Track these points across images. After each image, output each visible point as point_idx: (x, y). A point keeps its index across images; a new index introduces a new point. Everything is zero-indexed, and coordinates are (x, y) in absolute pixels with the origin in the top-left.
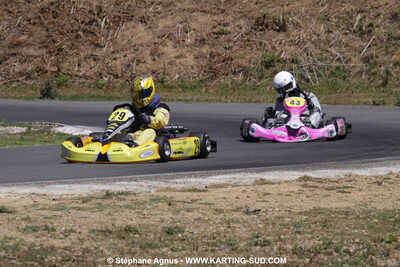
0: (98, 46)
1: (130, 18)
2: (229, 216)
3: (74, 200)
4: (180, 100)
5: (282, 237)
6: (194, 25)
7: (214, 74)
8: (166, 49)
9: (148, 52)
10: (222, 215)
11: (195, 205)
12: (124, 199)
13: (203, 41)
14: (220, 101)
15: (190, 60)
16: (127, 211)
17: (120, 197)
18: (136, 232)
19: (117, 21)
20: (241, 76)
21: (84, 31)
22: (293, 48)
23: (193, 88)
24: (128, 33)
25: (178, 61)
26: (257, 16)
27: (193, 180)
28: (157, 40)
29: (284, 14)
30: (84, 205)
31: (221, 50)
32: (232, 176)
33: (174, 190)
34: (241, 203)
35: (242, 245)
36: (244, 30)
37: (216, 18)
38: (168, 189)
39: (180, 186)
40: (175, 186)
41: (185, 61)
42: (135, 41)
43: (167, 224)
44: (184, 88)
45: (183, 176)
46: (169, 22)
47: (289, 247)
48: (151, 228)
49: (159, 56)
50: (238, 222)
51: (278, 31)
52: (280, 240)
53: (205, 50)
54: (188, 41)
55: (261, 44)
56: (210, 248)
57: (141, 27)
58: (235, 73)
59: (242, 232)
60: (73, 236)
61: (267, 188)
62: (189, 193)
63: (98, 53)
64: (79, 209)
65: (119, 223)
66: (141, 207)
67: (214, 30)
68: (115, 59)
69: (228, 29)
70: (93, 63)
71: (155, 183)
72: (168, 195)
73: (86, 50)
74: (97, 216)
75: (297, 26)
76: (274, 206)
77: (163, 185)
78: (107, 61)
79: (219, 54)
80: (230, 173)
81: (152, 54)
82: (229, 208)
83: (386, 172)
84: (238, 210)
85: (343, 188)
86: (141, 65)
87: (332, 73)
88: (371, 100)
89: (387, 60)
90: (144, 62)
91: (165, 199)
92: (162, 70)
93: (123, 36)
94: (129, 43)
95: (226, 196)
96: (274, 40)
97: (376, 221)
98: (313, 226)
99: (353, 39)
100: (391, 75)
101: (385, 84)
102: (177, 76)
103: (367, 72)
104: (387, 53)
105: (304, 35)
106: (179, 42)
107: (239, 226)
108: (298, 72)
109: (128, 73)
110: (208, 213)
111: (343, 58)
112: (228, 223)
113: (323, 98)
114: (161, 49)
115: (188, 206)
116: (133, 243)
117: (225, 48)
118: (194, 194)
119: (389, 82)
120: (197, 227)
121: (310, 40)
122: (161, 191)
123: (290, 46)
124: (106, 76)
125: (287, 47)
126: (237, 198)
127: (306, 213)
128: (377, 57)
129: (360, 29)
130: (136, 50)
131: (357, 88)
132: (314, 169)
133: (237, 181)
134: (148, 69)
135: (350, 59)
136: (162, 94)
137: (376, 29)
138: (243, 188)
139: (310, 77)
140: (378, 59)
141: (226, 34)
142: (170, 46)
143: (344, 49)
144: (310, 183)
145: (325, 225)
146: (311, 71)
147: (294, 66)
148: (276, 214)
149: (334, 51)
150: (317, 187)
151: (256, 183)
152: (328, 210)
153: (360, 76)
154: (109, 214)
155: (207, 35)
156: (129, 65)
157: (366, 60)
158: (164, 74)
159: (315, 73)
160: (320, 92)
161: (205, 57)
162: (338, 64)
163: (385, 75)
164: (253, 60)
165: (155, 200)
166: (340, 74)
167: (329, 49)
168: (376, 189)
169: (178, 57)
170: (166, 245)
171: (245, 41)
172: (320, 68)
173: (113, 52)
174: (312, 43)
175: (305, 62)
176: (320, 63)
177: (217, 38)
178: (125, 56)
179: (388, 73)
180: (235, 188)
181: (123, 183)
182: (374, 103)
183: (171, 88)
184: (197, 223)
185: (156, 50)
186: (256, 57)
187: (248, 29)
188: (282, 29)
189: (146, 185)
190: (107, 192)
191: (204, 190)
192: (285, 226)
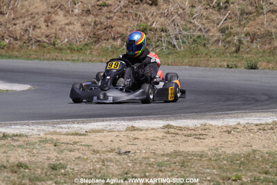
0: (1, 13)
2: (104, 156)
4: (68, 60)
5: (147, 174)
7: (97, 39)
8: (57, 18)
9: (43, 19)
10: (98, 155)
11: (76, 147)
12: (18, 140)
13: (88, 12)
15: (77, 27)
16: (20, 150)
17: (15, 138)
18: (27, 167)
20: (119, 42)
22: (163, 19)
23: (80, 50)
25: (67, 27)
27: (76, 126)
28: (50, 10)
31: (103, 19)
32: (108, 123)
33: (60, 134)
34: (115, 145)
36: (122, 4)
38: (55, 133)
39: (65, 131)
40: (61, 130)
41: (72, 27)
42: (32, 10)
43: (53, 162)
44: (72, 50)
45: (68, 122)
48: (39, 164)
49: (51, 23)
50: (111, 161)
51: (151, 5)
52: (145, 176)
53: (90, 19)
54: (76, 11)
55: (136, 15)
58: (114, 39)
59: (114, 169)
61: (136, 134)
62: (72, 137)
63: (1, 19)
65: (12, 160)
66: (32, 147)
67: (99, 3)
68: (15, 24)
69: (110, 2)
71: (43, 127)
72: (55, 137)
76: (141, 149)
77: (51, 129)
78: (9, 25)
79: (101, 23)
80: (107, 121)
81: (46, 21)
82: (104, 149)
83: (235, 123)
84: (111, 151)
85: (199, 135)
86: (36, 30)
87: (194, 40)
88: (225, 64)
89: (240, 31)
90: (40, 28)
91: (51, 141)
92: (54, 35)
93: (22, 6)
94: (27, 11)
95: (102, 139)
96: (147, 13)
97: (225, 162)
98: (173, 166)
99: (212, 13)
100: (243, 44)
101: (237, 51)
102: (66, 40)
103: (223, 41)
104: (240, 25)
105: (171, 9)
106: (68, 12)
107: (112, 164)
108: (166, 39)
109: (26, 37)
110: (87, 153)
111: (204, 28)
112: (103, 161)
113: (186, 61)
114: (54, 17)
115: (70, 147)
116: (23, 176)
117: (107, 18)
118: (77, 137)
119: (241, 50)
120: (77, 164)
121: (177, 13)
122: (49, 134)
123: (160, 17)
124: (7, 39)
125: (158, 18)
126: (112, 141)
127: (167, 155)
128: (232, 28)
129: (219, 4)
130: (33, 18)
131: (214, 53)
132: (176, 119)
133: (112, 127)
134: (42, 34)
135: (209, 30)
136: (54, 54)
137: (232, 5)
138: (117, 133)
139: (176, 44)
140: (232, 31)
141: (108, 6)
142: (61, 15)
143: (204, 21)
144: (172, 130)
145: (183, 165)
146: (177, 39)
147: (163, 34)
148: (143, 155)
149: (196, 23)
150: (177, 134)
151: (128, 129)
152: (186, 153)
153: (218, 44)
154: (4, 152)
155: (92, 7)
156: (27, 30)
157: (222, 31)
158: (55, 38)
159: (180, 41)
160: (185, 56)
161: (89, 25)
162: (199, 33)
163: (237, 43)
164: (130, 29)
165: (44, 141)
166: (200, 41)
167: (192, 21)
168: (226, 137)
169: (67, 24)
170: (51, 179)
171: (123, 13)
172: (184, 36)
173: (14, 19)
174: (179, 15)
175: (172, 31)
176: (184, 33)
177: (100, 9)
178: (24, 22)
179: (240, 41)
180: (110, 133)
181: (17, 127)
182: (228, 66)
183: (61, 50)
184: (77, 161)
185: (49, 18)
186: (132, 25)
187: (126, 2)
188: (154, 2)
189: (35, 129)
190: (4, 134)
191: (84, 134)
192: (150, 165)
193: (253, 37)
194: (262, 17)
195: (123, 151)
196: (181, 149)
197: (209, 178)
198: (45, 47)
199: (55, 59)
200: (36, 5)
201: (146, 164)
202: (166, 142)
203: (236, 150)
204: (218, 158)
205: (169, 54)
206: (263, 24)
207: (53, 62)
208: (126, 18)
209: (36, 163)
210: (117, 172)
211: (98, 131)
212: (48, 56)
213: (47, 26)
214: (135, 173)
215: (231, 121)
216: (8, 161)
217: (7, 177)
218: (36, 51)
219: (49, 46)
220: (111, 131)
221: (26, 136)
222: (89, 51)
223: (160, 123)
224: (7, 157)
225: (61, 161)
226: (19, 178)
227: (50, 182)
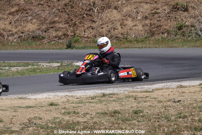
0: (93, 21)
1: (109, 7)
2: (165, 104)
3: (87, 98)
4: (136, 48)
5: (193, 113)
6: (141, 10)
7: (153, 34)
8: (128, 22)
9: (119, 24)
10: (162, 104)
11: (148, 99)
12: (112, 97)
13: (146, 18)
14: (156, 47)
15: (140, 27)
16: (114, 103)
17: (111, 96)
18: (119, 113)
19: (103, 9)
20: (166, 35)
21: (86, 15)
22: (192, 19)
23: (142, 41)
24: (108, 15)
25: (134, 28)
26: (173, 4)
27: (146, 86)
28: (123, 18)
29: (187, 3)
30: (93, 100)
31: (155, 22)
32: (165, 84)
33: (137, 92)
34: (171, 97)
35: (173, 118)
36: (166, 12)
37: (152, 6)
38: (134, 92)
39: (140, 90)
40: (137, 90)
41: (137, 28)
42: (112, 18)
43: (135, 109)
44: (137, 41)
45: (141, 85)
46: (129, 9)
47: (197, 118)
48: (127, 111)
49: (124, 26)
50: (170, 107)
51: (184, 11)
52: (192, 115)
53: (148, 22)
54: (139, 18)
55: (175, 18)
56: (157, 120)
57: (115, 11)
58: (163, 33)
59: (172, 111)
60: (88, 116)
61: (183, 90)
62: (144, 93)
63: (94, 25)
64: (90, 102)
65: (110, 109)
66: (121, 101)
67: (152, 12)
68: (102, 28)
69: (159, 11)
70: (91, 30)
71: (127, 89)
72: (134, 94)
73: (88, 24)
74: (99, 106)
75: (193, 8)
76: (187, 98)
77: (131, 89)
78: (99, 29)
79: (154, 24)
80: (164, 83)
81: (121, 25)
82: (165, 100)
84: (169, 101)
86: (115, 30)
90: (117, 29)
91: (132, 96)
92: (126, 33)
93: (106, 16)
94: (109, 19)
95: (163, 94)
96: (182, 16)
102: (134, 35)
105: (197, 13)
106: (134, 18)
108: (195, 31)
109: (109, 35)
110: (155, 103)
112: (165, 107)
114: (126, 22)
115: (144, 99)
116: (118, 119)
117: (158, 21)
118: (147, 93)
120: (150, 110)
121: (200, 15)
122: (130, 92)
124: (98, 37)
125: (189, 19)
126: (169, 95)
130: (113, 23)
133: (168, 86)
134: (119, 32)
136: (127, 45)
138: (172, 90)
139: (201, 34)
141: (158, 14)
142: (130, 21)
146: (201, 31)
147: (193, 29)
148: (189, 102)
151: (178, 87)
154: (105, 105)
155: (148, 14)
156: (109, 31)
158: (127, 35)
161: (147, 25)
165: (128, 97)
169: (134, 26)
170: (135, 120)
171: (167, 17)
173: (102, 25)
175: (198, 27)
177: (153, 16)
178: (108, 26)
180: (167, 90)
181: (111, 89)
183: (131, 41)
184: (149, 108)
185: (123, 23)
186: (173, 24)
187: (169, 10)
188: (186, 10)
189: (122, 90)
190: (104, 93)
191: (151, 92)
192: (194, 108)
195: (176, 100)
198: (121, 40)
199: (128, 48)
200: (114, 16)
201: (192, 107)
205: (197, 40)
207: (127, 49)
208: (169, 20)
209: (125, 110)
210: (174, 113)
211: (160, 89)
212: (124, 46)
214: (185, 113)
216: (108, 110)
217: (109, 119)
218: (116, 43)
219: (124, 40)
221: (117, 94)
222: (148, 42)
223: (197, 82)
224: (107, 107)
225: (140, 108)
226: (115, 120)
227: (134, 121)
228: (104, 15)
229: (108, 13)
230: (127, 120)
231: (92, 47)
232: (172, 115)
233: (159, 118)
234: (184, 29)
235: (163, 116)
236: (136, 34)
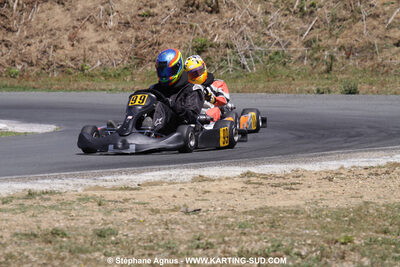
0: (10, 30)
2: (166, 217)
4: (104, 90)
5: (227, 239)
6: (117, 7)
7: (141, 60)
8: (85, 34)
9: (66, 37)
10: (158, 216)
11: (128, 205)
12: (49, 199)
13: (127, 24)
15: (113, 45)
16: (53, 213)
17: (47, 196)
18: (64, 235)
19: (31, 3)
22: (227, 31)
23: (117, 76)
24: (43, 16)
25: (99, 46)
27: (124, 177)
28: (76, 23)
30: (5, 206)
31: (147, 34)
32: (167, 172)
33: (103, 189)
34: (179, 202)
35: (182, 248)
36: (172, 12)
38: (97, 188)
39: (110, 184)
40: (105, 184)
41: (106, 46)
42: (52, 24)
43: (99, 226)
44: (107, 77)
45: (113, 173)
46: (90, 4)
47: (235, 250)
48: (81, 231)
49: (78, 41)
50: (177, 223)
51: (211, 12)
52: (224, 242)
53: (130, 34)
54: (111, 24)
55: (191, 27)
56: (147, 252)
57: (58, 9)
59: (181, 234)
61: (207, 186)
62: (120, 192)
63: (10, 38)
65: (44, 225)
66: (68, 207)
67: (140, 12)
68: (29, 45)
69: (155, 10)
70: (4, 49)
71: (81, 181)
72: (98, 194)
74: (20, 218)
75: (231, 6)
76: (215, 205)
77: (91, 183)
78: (21, 46)
79: (145, 39)
80: (164, 169)
81: (70, 39)
82: (166, 207)
83: (337, 167)
84: (176, 209)
85: (290, 184)
86: (58, 51)
87: (271, 58)
88: (314, 88)
89: (331, 44)
90: (63, 48)
91: (94, 198)
92: (82, 57)
93: (38, 19)
94: (45, 26)
95: (162, 195)
96: (205, 23)
97: (329, 220)
98: (260, 226)
99: (293, 21)
100: (336, 60)
101: (329, 70)
102: (99, 63)
103: (309, 57)
104: (331, 36)
105: (239, 17)
106: (100, 25)
107: (178, 227)
108: (233, 57)
109: (45, 61)
110: (143, 213)
111: (283, 42)
112: (166, 224)
113: (261, 86)
114: (81, 33)
115: (119, 205)
116: (61, 247)
117: (152, 32)
118: (127, 193)
119: (334, 68)
120: (132, 229)
121: (246, 22)
122: (89, 190)
123: (224, 28)
124: (19, 64)
125: (220, 30)
126: (174, 196)
127: (251, 212)
128: (320, 40)
129: (301, 9)
130: (53, 35)
131: (298, 74)
132: (257, 164)
133: (173, 177)
134: (66, 55)
135: (290, 44)
136: (83, 83)
137: (319, 9)
138: (181, 186)
139: (246, 63)
140: (321, 43)
141: (153, 16)
142: (91, 30)
143: (283, 32)
144: (253, 179)
145: (273, 225)
146: (247, 57)
147: (229, 51)
148: (218, 214)
149: (272, 35)
150: (261, 184)
151: (194, 180)
152: (275, 209)
153: (302, 61)
154: (33, 216)
155: (132, 18)
156: (45, 52)
157: (308, 44)
158: (84, 61)
159: (252, 59)
160: (258, 80)
161: (129, 42)
162: (277, 49)
163: (329, 60)
164: (183, 45)
165: (83, 199)
166: (279, 59)
167: (267, 32)
168: (326, 186)
169: (100, 42)
170: (98, 250)
171: (174, 24)
172: (257, 53)
173: (27, 37)
174: (249, 25)
175: (241, 47)
176: (257, 48)
177: (142, 21)
178: (41, 41)
179: (332, 58)
180: (171, 186)
181: (46, 181)
182: (318, 91)
183: (92, 76)
184: (131, 224)
185: (75, 34)
186: (186, 41)
187: (177, 10)
188: (215, 10)
189: (71, 183)
190: (30, 191)
191: (135, 189)
192: (229, 226)
193: (350, 52)
194: (360, 23)
195: (191, 209)
196: (269, 205)
197: (309, 242)
198: (70, 74)
199: (86, 90)
200: (56, 18)
201: (224, 225)
202: (248, 195)
203: (342, 203)
204: (319, 214)
205: (237, 77)
206: (362, 33)
207: (83, 93)
208: (177, 31)
209: (76, 229)
210: (186, 238)
211: (155, 184)
212: (76, 85)
213: (73, 45)
214: (210, 237)
215: (331, 164)
216: (39, 228)
217: (40, 249)
218: (59, 80)
219: (76, 72)
220: (172, 183)
221: (60, 193)
222: (129, 77)
223: (236, 171)
224: (38, 221)
225: (111, 226)
226: (55, 250)
227: (97, 254)
228: (33, 17)
229: (43, 11)
230: (81, 251)
231: (5, 87)
232: (181, 242)
233: (152, 248)
234: (211, 52)
235: (162, 243)
236: (104, 61)
